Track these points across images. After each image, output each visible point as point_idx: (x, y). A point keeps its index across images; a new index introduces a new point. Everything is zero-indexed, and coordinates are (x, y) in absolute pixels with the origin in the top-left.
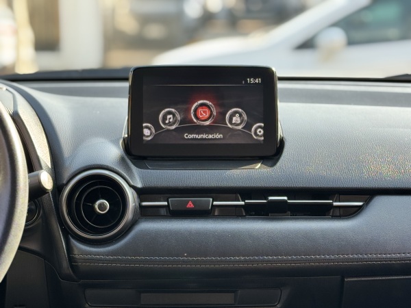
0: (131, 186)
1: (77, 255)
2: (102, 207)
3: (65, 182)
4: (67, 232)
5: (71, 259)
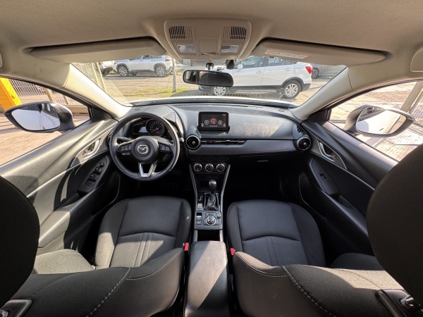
0: (199, 138)
1: (189, 152)
2: (194, 143)
3: (186, 138)
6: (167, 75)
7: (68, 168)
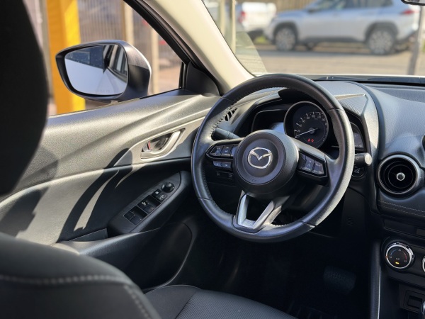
0: (420, 167)
1: (382, 201)
2: (401, 177)
3: (382, 158)
4: (378, 187)
5: (378, 203)
6: (398, 52)
7: (108, 167)
